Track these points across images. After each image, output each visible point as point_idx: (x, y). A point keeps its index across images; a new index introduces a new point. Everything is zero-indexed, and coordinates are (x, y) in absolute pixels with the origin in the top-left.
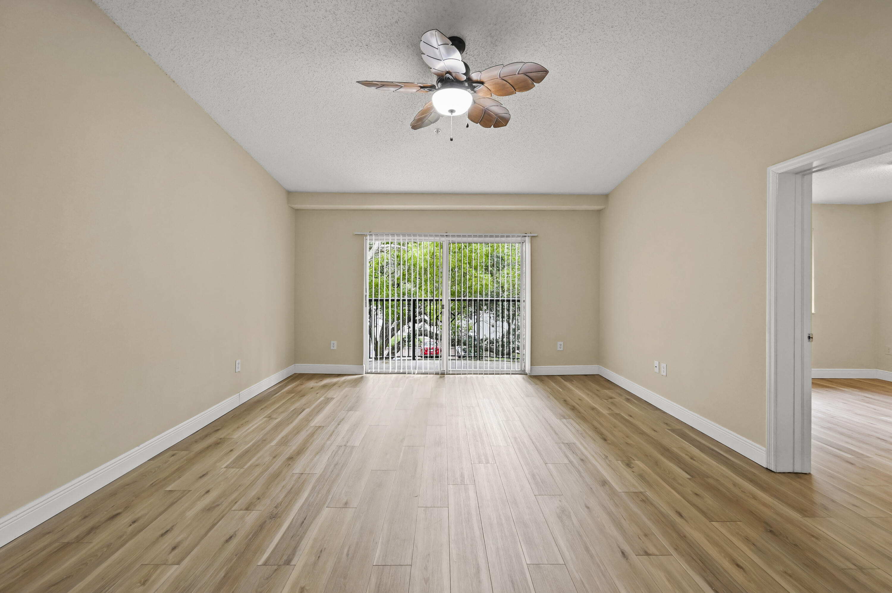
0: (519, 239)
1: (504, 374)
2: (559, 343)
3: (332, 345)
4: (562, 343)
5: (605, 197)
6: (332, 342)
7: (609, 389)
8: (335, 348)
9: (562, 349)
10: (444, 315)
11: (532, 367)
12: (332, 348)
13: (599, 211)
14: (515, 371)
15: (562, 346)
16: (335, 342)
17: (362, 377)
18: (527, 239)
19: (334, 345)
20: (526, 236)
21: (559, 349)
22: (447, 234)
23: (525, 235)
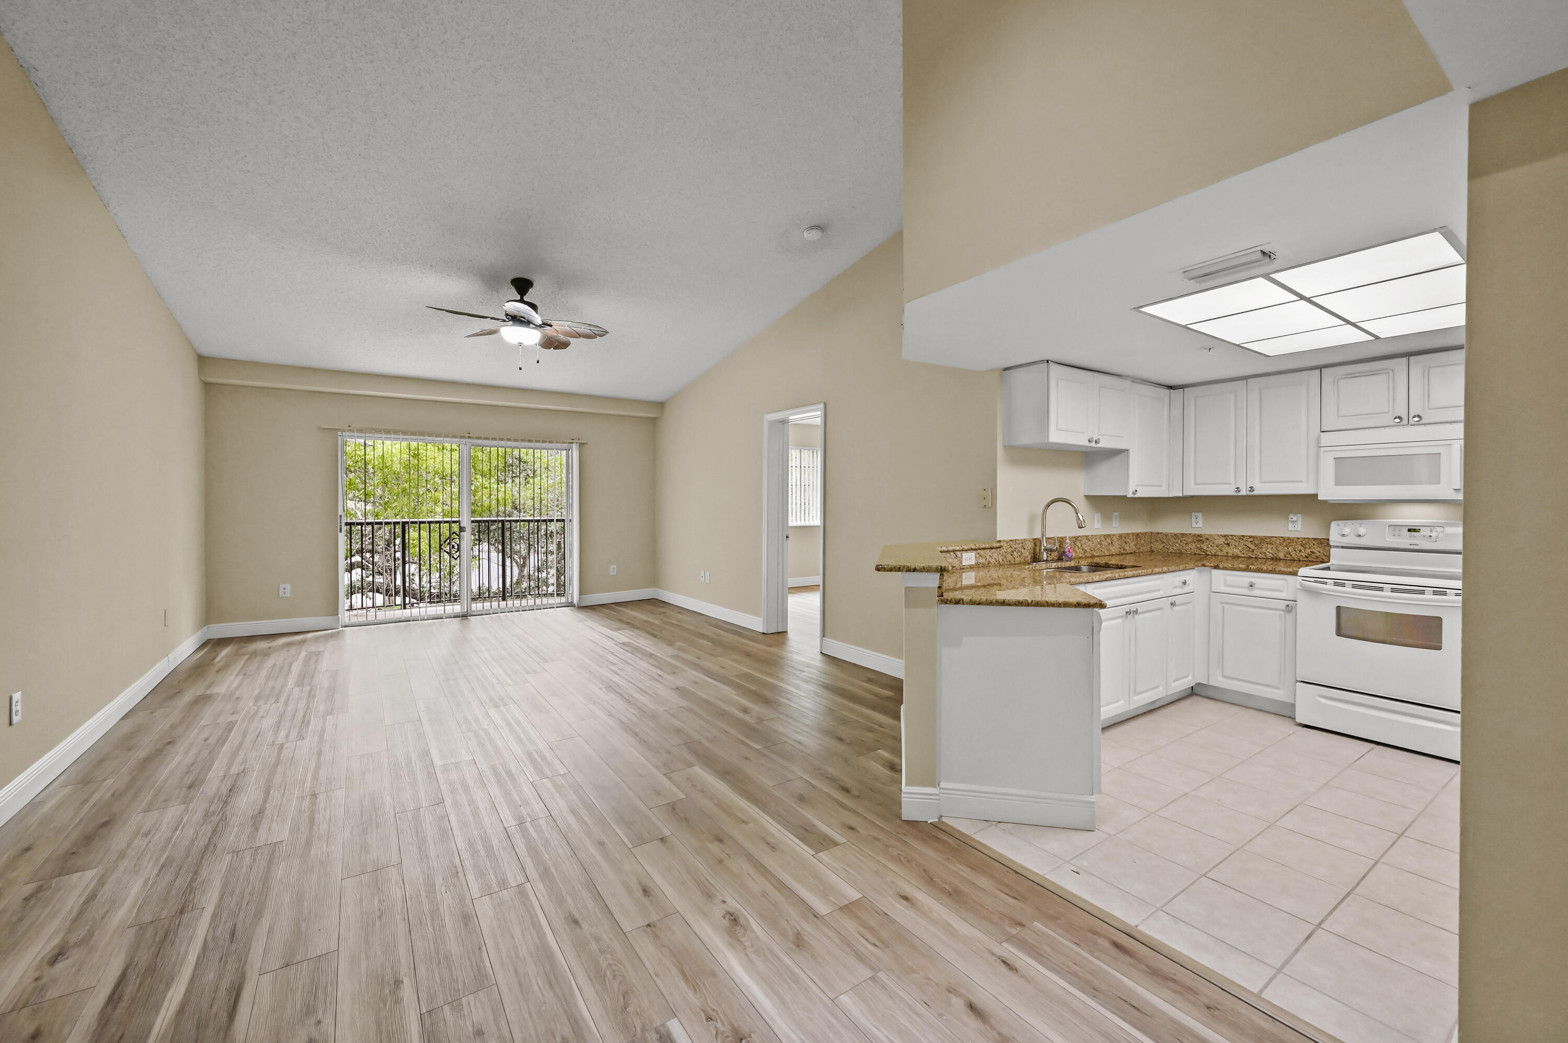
0: (565, 446)
1: (547, 608)
2: (612, 567)
3: (281, 590)
4: (615, 566)
5: (660, 405)
6: (282, 586)
7: (663, 607)
8: (288, 594)
9: (615, 573)
10: (464, 540)
11: (581, 596)
12: (281, 595)
13: (655, 418)
14: (561, 603)
15: (615, 570)
16: (288, 586)
17: (339, 632)
18: (574, 446)
19: (286, 590)
20: (573, 443)
21: (612, 574)
22: (469, 435)
23: (572, 441)
